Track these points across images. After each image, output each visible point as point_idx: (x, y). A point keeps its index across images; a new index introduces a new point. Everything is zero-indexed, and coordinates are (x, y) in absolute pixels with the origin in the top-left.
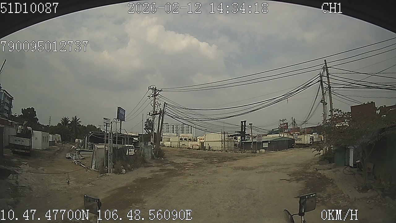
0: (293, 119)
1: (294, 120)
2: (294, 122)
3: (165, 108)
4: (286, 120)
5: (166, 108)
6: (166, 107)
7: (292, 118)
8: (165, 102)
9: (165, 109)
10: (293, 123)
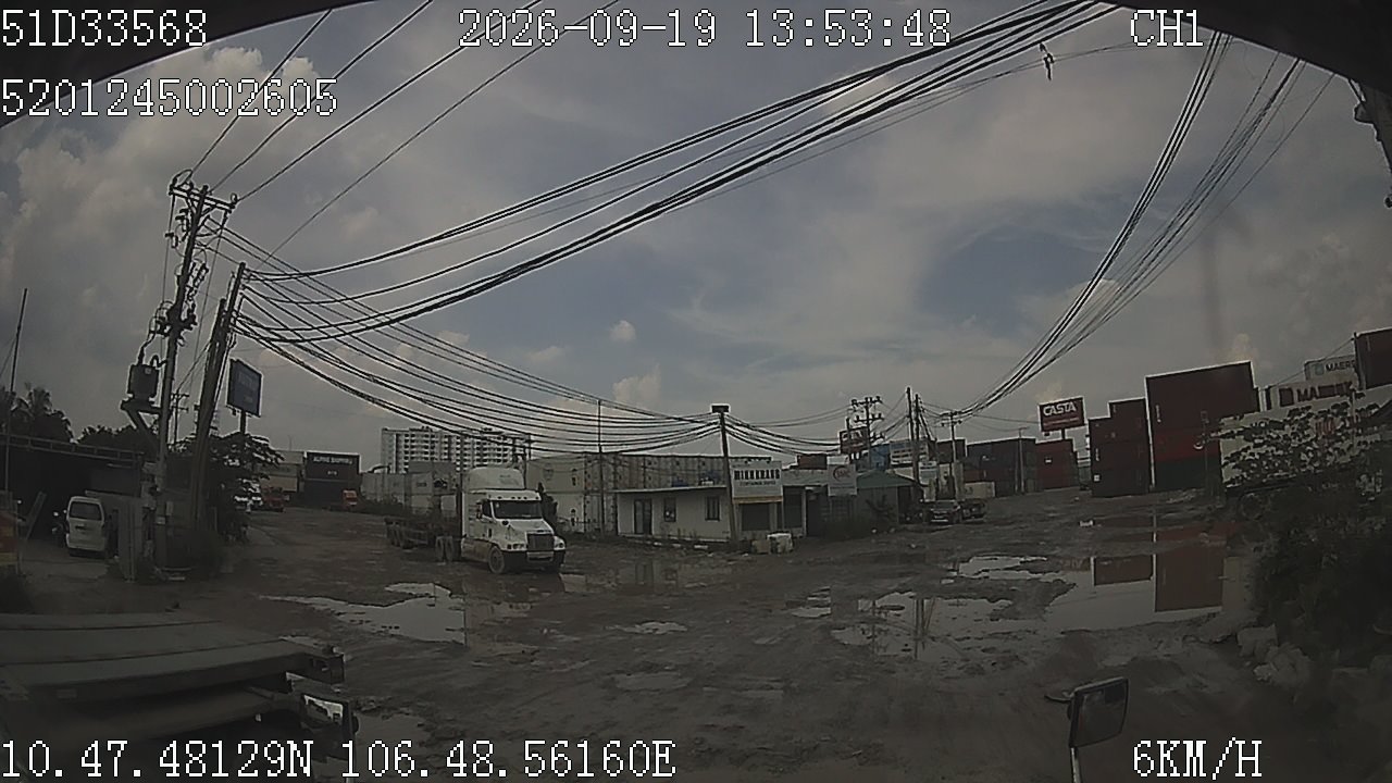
0: (913, 398)
1: (916, 401)
2: (918, 410)
3: (239, 297)
4: (879, 400)
5: (244, 297)
6: (245, 287)
7: (909, 389)
8: (243, 265)
9: (237, 304)
10: (913, 414)
